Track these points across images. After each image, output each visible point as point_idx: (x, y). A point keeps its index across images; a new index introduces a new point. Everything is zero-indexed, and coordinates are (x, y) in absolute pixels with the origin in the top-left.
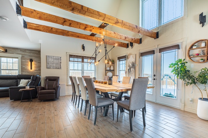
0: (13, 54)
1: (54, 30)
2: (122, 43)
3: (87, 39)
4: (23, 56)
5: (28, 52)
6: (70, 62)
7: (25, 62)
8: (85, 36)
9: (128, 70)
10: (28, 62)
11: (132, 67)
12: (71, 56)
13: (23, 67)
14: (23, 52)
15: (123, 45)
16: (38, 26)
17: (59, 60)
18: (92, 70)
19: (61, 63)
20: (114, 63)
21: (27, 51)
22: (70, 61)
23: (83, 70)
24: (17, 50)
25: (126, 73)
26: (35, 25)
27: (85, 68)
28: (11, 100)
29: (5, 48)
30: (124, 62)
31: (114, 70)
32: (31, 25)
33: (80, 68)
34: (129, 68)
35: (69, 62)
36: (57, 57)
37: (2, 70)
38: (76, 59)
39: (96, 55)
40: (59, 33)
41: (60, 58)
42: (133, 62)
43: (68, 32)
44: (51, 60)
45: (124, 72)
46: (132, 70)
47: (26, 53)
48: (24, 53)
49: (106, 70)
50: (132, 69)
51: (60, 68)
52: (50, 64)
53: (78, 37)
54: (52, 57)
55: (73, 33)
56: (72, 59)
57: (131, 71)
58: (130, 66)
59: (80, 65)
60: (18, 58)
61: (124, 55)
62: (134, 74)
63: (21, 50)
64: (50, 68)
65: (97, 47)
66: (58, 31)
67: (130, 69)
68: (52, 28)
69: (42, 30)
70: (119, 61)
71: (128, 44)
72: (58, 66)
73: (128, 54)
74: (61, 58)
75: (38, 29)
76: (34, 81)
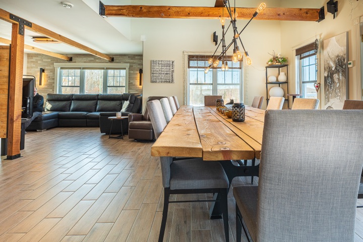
0: (120, 63)
1: (145, 10)
2: (301, 9)
3: (209, 16)
4: (131, 64)
5: (137, 59)
6: (191, 69)
7: (134, 74)
8: (204, 11)
9: (325, 81)
10: (136, 74)
11: (337, 71)
12: (191, 58)
13: (131, 81)
14: (132, 59)
15: (304, 15)
16: (120, 8)
17: (171, 67)
18: (236, 82)
19: (173, 71)
20: (287, 65)
21: (136, 57)
22: (189, 67)
23: (215, 84)
24: (125, 57)
25: (318, 87)
26: (116, 8)
27: (220, 80)
28: (102, 132)
29: (111, 56)
30: (313, 59)
31: (287, 82)
32: (111, 8)
33: (209, 80)
34: (326, 75)
35: (188, 69)
36: (167, 61)
37: (108, 86)
38: (201, 63)
39: (223, 46)
40: (153, 14)
41: (171, 63)
42: (338, 56)
43: (169, 9)
44: (158, 68)
45: (312, 86)
46: (336, 81)
47: (135, 61)
48: (132, 61)
49: (267, 83)
50: (336, 76)
51: (171, 81)
52: (155, 75)
53: (189, 15)
54: (160, 63)
55: (178, 9)
56: (192, 63)
57: (333, 81)
58: (330, 68)
59: (209, 72)
60: (125, 69)
61: (313, 41)
62: (344, 90)
63: (129, 57)
64: (156, 82)
65: (223, 27)
66: (151, 10)
67: (332, 77)
68: (141, 8)
69: (126, 14)
70: (301, 59)
71: (322, 10)
72: (170, 77)
73: (322, 37)
74: (175, 63)
75: (120, 13)
76: (132, 105)
